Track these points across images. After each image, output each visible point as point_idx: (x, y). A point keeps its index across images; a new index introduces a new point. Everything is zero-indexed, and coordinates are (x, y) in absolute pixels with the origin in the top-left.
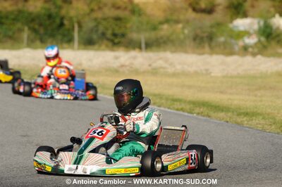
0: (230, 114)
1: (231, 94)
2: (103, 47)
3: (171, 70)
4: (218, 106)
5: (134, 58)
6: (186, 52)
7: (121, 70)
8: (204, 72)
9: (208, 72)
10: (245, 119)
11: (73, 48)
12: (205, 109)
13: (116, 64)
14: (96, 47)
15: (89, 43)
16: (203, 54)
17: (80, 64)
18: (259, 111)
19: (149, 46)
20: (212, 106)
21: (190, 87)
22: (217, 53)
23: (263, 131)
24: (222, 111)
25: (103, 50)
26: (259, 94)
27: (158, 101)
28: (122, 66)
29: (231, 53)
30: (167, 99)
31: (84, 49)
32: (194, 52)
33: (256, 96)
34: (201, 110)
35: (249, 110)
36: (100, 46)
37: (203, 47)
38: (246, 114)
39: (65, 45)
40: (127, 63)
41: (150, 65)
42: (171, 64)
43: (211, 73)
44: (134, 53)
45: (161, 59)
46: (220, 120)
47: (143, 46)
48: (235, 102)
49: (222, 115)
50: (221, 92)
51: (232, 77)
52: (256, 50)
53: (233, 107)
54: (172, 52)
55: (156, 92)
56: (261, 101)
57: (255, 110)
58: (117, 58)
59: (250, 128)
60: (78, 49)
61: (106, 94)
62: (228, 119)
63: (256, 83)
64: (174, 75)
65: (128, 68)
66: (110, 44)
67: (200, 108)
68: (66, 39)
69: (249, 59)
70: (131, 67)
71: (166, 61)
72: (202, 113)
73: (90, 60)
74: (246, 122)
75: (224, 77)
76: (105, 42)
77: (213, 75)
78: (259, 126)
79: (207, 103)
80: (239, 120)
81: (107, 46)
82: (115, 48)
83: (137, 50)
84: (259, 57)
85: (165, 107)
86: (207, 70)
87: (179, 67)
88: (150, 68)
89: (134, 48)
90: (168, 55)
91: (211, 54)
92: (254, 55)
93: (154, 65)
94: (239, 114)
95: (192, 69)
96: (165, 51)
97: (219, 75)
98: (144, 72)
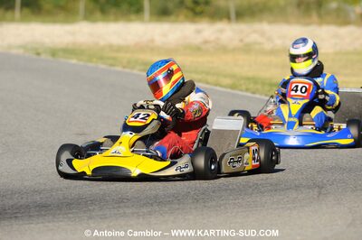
2: (182, 18)
3: (268, 46)
5: (221, 31)
6: (287, 22)
7: (204, 47)
11: (142, 20)
13: (198, 40)
14: (173, 18)
15: (163, 13)
16: (308, 24)
17: (152, 41)
19: (241, 15)
22: (329, 23)
25: (182, 21)
27: (251, 86)
28: (206, 42)
29: (346, 22)
30: (263, 84)
31: (158, 21)
32: (298, 22)
36: (178, 16)
37: (310, 16)
40: (212, 38)
41: (241, 41)
42: (270, 39)
44: (221, 25)
45: (255, 31)
47: (233, 15)
51: (346, 54)
54: (270, 22)
55: (250, 74)
58: (198, 32)
60: (150, 21)
64: (273, 52)
65: (213, 44)
66: (190, 14)
68: (134, 8)
70: (218, 44)
71: (262, 34)
73: (165, 35)
75: (337, 54)
76: (184, 11)
81: (186, 17)
82: (197, 19)
83: (225, 21)
85: (261, 94)
87: (278, 42)
88: (241, 44)
89: (220, 19)
90: (265, 27)
91: (320, 24)
93: (248, 40)
96: (261, 21)
97: (331, 51)
98: (234, 50)
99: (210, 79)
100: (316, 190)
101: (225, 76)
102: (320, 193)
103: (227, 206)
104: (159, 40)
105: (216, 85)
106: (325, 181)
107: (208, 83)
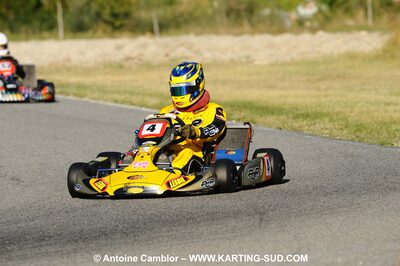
0: (282, 118)
1: (283, 88)
2: (100, 33)
4: (267, 107)
5: (145, 46)
6: (217, 33)
7: (126, 64)
8: (244, 60)
9: (249, 60)
10: (304, 123)
11: (57, 38)
12: (248, 111)
13: (118, 57)
14: (90, 33)
15: (79, 28)
16: (242, 34)
17: (69, 60)
18: (325, 111)
19: (165, 27)
20: (258, 107)
21: (225, 83)
22: (261, 32)
23: (332, 138)
24: (272, 113)
25: (100, 37)
26: (323, 87)
28: (128, 59)
29: (281, 31)
31: (73, 38)
32: (228, 33)
33: (319, 89)
34: (243, 114)
35: (309, 110)
36: (95, 31)
37: (241, 25)
38: (306, 116)
39: (45, 34)
40: (134, 54)
41: (167, 55)
42: (197, 52)
43: (253, 60)
44: (143, 39)
45: (182, 45)
46: (271, 127)
47: (156, 28)
48: (290, 100)
49: (271, 119)
50: (270, 87)
51: (283, 65)
52: (316, 24)
53: (286, 107)
54: (197, 34)
56: (326, 96)
57: (319, 109)
58: (119, 48)
59: (312, 135)
60: (65, 38)
61: (106, 100)
62: (281, 126)
63: (317, 71)
65: (136, 61)
66: (109, 29)
67: (241, 111)
68: (46, 25)
69: (306, 37)
70: (141, 60)
71: (190, 47)
72: (244, 118)
73: (82, 53)
74: (306, 128)
75: (272, 65)
76: (102, 26)
77: (256, 63)
78: (326, 132)
79: (250, 103)
80: (296, 125)
81: (105, 32)
82: (117, 34)
83: (148, 34)
84: (320, 33)
86: (248, 57)
87: (208, 56)
88: (167, 59)
89: (143, 33)
90: (192, 39)
91: (252, 33)
92: (313, 31)
93: (173, 55)
94: (296, 117)
95: (226, 57)
96: (187, 33)
97: (266, 62)
98: (159, 66)
99: (135, 99)
100: (257, 216)
101: (151, 95)
102: (261, 220)
103: (160, 239)
104: (76, 59)
105: (142, 106)
106: (266, 207)
107: (132, 104)
